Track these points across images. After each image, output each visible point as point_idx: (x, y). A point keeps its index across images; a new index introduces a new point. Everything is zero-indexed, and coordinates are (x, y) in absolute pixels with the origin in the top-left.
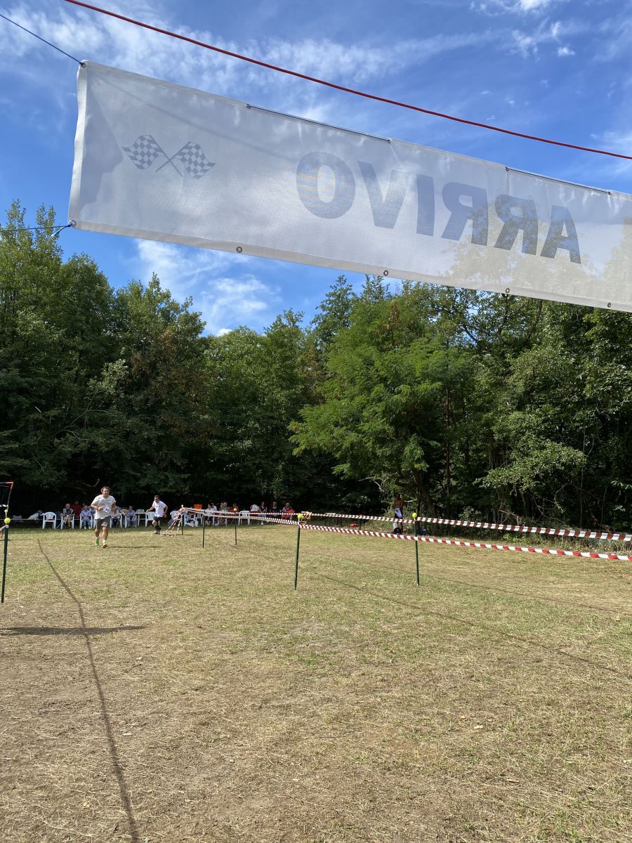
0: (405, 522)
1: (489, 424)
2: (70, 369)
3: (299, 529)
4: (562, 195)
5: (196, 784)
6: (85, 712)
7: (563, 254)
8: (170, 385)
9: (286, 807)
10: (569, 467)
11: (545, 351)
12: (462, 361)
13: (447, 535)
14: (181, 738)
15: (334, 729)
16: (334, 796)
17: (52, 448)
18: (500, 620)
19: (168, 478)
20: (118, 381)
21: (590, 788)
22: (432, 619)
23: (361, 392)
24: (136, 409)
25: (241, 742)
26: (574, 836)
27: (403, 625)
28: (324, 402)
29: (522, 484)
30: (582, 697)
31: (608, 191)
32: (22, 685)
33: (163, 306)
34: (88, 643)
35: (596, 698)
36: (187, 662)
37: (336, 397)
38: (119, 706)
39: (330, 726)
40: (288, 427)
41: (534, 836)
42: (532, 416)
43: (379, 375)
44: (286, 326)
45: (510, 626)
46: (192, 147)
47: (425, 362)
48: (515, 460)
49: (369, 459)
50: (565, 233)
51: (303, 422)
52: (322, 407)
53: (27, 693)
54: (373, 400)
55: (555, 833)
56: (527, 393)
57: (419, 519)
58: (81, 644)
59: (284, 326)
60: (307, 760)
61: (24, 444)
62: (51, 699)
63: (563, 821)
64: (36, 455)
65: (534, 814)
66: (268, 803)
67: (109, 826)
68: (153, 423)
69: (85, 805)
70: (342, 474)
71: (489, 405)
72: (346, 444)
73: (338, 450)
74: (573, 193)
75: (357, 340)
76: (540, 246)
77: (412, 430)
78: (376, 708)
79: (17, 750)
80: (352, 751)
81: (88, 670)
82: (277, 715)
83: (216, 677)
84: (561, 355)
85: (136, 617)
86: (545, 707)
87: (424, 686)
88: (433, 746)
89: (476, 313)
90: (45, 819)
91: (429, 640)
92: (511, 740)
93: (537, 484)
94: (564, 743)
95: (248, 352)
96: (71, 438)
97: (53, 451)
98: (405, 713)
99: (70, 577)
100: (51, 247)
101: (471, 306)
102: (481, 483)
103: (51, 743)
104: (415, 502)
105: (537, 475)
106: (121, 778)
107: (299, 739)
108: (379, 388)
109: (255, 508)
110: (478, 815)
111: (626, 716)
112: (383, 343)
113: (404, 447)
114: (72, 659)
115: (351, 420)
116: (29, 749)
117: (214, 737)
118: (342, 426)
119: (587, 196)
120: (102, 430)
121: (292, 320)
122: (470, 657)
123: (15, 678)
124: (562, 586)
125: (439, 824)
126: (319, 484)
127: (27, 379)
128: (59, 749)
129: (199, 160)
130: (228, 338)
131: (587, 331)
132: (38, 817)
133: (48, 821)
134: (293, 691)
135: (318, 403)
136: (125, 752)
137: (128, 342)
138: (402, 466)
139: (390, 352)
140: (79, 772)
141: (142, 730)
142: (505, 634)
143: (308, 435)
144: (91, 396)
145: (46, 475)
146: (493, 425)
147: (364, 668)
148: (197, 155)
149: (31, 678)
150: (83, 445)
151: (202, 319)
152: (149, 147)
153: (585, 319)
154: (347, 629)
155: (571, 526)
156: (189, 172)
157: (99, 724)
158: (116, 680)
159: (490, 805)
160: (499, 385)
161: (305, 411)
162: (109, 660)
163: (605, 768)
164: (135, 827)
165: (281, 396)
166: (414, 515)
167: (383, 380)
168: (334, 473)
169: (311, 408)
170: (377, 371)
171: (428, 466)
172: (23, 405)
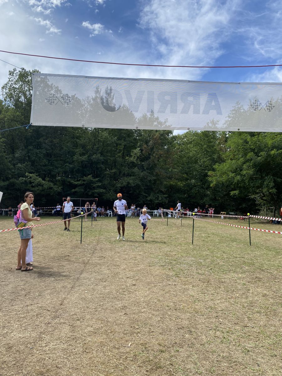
2: (119, 153)
3: (194, 220)
8: (158, 158)
19: (159, 197)
20: (138, 157)
23: (242, 157)
24: (145, 168)
28: (225, 162)
37: (231, 159)
40: (208, 174)
43: (251, 148)
47: (274, 140)
51: (215, 171)
52: (224, 164)
57: (250, 216)
61: (103, 184)
64: (108, 188)
68: (152, 174)
70: (235, 195)
72: (236, 181)
73: (232, 183)
95: (194, 141)
96: (120, 180)
97: (114, 186)
104: (273, 208)
108: (250, 155)
113: (264, 182)
115: (238, 170)
118: (233, 173)
120: (132, 177)
127: (104, 158)
130: (185, 135)
143: (217, 177)
144: (128, 163)
145: (111, 195)
150: (125, 184)
161: (216, 166)
167: (253, 150)
168: (231, 195)
169: (219, 165)
170: (250, 146)
171: (276, 191)
172: (102, 168)
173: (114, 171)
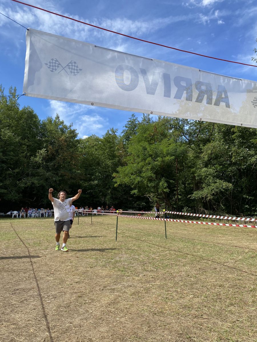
0: (160, 213)
1: (193, 173)
2: (23, 153)
3: (118, 217)
4: (222, 81)
5: (77, 321)
6: (31, 293)
7: (223, 104)
8: (64, 159)
9: (114, 330)
10: (226, 190)
11: (216, 143)
12: (182, 148)
13: (177, 218)
14: (70, 303)
15: (133, 298)
16: (133, 325)
17: (16, 185)
18: (200, 252)
20: (43, 157)
21: (237, 320)
22: (172, 252)
23: (142, 161)
24: (50, 169)
25: (95, 304)
26: (231, 340)
27: (160, 255)
28: (127, 165)
29: (207, 197)
30: (233, 283)
31: (240, 79)
32: (5, 282)
33: (61, 127)
34: (32, 265)
35: (239, 283)
36: (73, 271)
37: (132, 163)
38: (45, 290)
39: (131, 297)
40: (112, 175)
41: (215, 340)
42: (211, 170)
43: (149, 154)
44: (111, 134)
45: (204, 255)
46: (72, 63)
47: (167, 148)
48: (204, 187)
49: (145, 188)
50: (223, 96)
51: (118, 173)
52: (126, 167)
53: (7, 285)
54: (147, 164)
55: (223, 339)
56: (209, 160)
57: (166, 212)
58: (29, 265)
59: (110, 134)
60: (122, 311)
61: (5, 184)
62: (17, 288)
63: (226, 334)
64: (9, 188)
65: (215, 331)
66: (106, 328)
67: (42, 339)
68: (57, 174)
69: (31, 331)
70: (134, 194)
71: (194, 165)
72: (136, 182)
73: (133, 184)
74: (226, 80)
75: (140, 139)
76: (214, 101)
77: (163, 176)
78: (150, 289)
79: (3, 309)
80: (140, 307)
81: (32, 276)
82: (110, 293)
83: (85, 277)
84: (222, 145)
85: (51, 254)
86: (218, 288)
87: (169, 280)
88: (173, 304)
89: (188, 128)
90: (15, 337)
91: (171, 261)
92: (205, 301)
93: (213, 197)
94: (226, 302)
95: (95, 145)
96: (24, 181)
97: (16, 186)
98: (162, 291)
99: (24, 237)
100: (15, 103)
101: (186, 125)
102: (191, 197)
103: (17, 306)
104: (164, 205)
105: (214, 193)
106: (46, 320)
107: (119, 302)
108: (149, 159)
109: (99, 208)
110: (192, 332)
111: (251, 291)
112: (150, 141)
113: (159, 183)
114: (25, 271)
115: (138, 172)
116: (8, 308)
117: (84, 302)
118: (134, 175)
119: (232, 81)
120: (36, 178)
121: (113, 132)
122: (187, 268)
123: (2, 279)
124: (224, 238)
125: (176, 336)
126: (125, 198)
127: (5, 157)
128: (21, 308)
129: (76, 68)
130: (87, 140)
131: (233, 135)
132: (12, 336)
133: (17, 338)
134: (116, 283)
135: (124, 166)
136: (47, 309)
137: (46, 141)
138: (159, 190)
139: (154, 144)
140: (29, 317)
141: (54, 300)
142: (202, 258)
143: (120, 178)
144: (32, 164)
145: (13, 196)
146: (196, 173)
147: (145, 273)
148: (75, 66)
149: (8, 279)
150: (29, 184)
151: (77, 132)
152: (55, 63)
153: (232, 130)
154: (138, 257)
155: (227, 214)
156: (71, 73)
157: (37, 298)
158: (43, 279)
159: (197, 328)
160: (197, 157)
161: (119, 169)
162: (40, 271)
163: (243, 312)
164: (53, 340)
165: (109, 163)
166: (164, 210)
167: (151, 156)
168: (131, 193)
169: (122, 168)
170: (148, 152)
171: (169, 190)
172: (4, 168)
173: (17, 170)
